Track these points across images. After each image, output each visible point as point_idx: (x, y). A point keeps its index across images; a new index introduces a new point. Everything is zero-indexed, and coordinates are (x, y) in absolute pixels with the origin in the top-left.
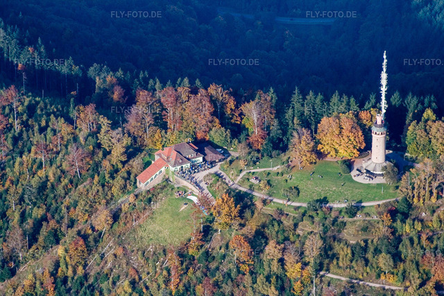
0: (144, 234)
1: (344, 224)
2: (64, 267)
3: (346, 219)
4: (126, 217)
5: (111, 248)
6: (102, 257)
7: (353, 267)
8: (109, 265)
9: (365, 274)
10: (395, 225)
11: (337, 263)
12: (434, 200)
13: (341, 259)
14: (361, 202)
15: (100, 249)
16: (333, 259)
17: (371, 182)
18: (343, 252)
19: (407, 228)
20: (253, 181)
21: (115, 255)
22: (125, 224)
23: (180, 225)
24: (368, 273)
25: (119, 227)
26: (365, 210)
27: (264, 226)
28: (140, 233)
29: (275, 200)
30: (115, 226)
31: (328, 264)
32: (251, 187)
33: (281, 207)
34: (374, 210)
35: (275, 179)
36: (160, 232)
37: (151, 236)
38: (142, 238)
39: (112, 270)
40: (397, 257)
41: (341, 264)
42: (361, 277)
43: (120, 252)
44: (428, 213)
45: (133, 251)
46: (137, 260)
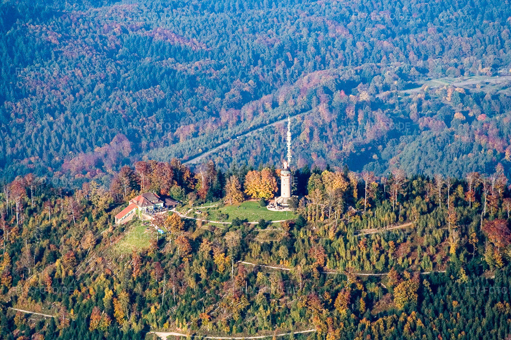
0: (118, 249)
1: (258, 233)
2: (59, 272)
3: (260, 230)
4: (106, 241)
5: (93, 259)
6: (87, 265)
7: (261, 257)
8: (92, 269)
9: (269, 261)
10: (293, 231)
11: (251, 255)
12: (322, 219)
13: (253, 252)
14: (271, 221)
15: (86, 261)
16: (247, 252)
17: (280, 210)
18: (255, 248)
19: (301, 234)
20: (197, 213)
21: (96, 263)
22: (105, 245)
23: (143, 241)
24: (271, 261)
25: (100, 247)
26: (273, 225)
27: (201, 236)
28: (115, 248)
29: (211, 222)
30: (97, 246)
31: (244, 256)
32: (195, 216)
33: (214, 225)
34: (279, 225)
35: (212, 211)
36: (128, 247)
37: (122, 249)
38: (116, 251)
39: (93, 272)
40: (292, 250)
41: (253, 256)
42: (266, 263)
43: (99, 260)
44: (317, 227)
45: (108, 260)
46: (111, 264)
